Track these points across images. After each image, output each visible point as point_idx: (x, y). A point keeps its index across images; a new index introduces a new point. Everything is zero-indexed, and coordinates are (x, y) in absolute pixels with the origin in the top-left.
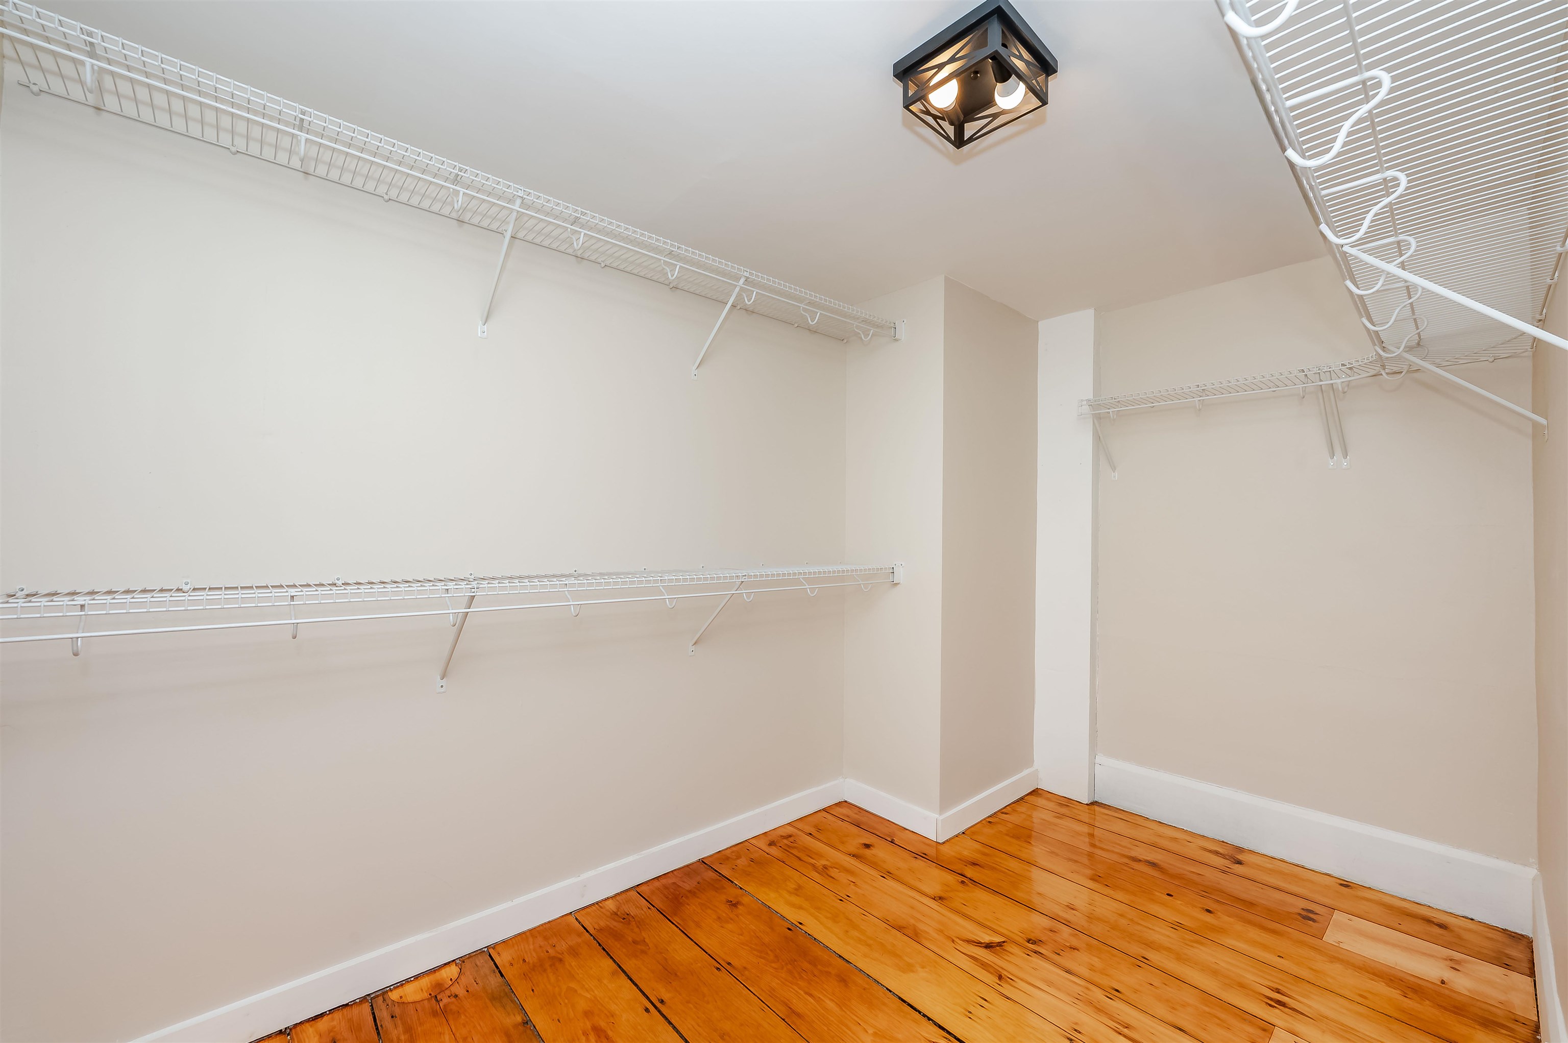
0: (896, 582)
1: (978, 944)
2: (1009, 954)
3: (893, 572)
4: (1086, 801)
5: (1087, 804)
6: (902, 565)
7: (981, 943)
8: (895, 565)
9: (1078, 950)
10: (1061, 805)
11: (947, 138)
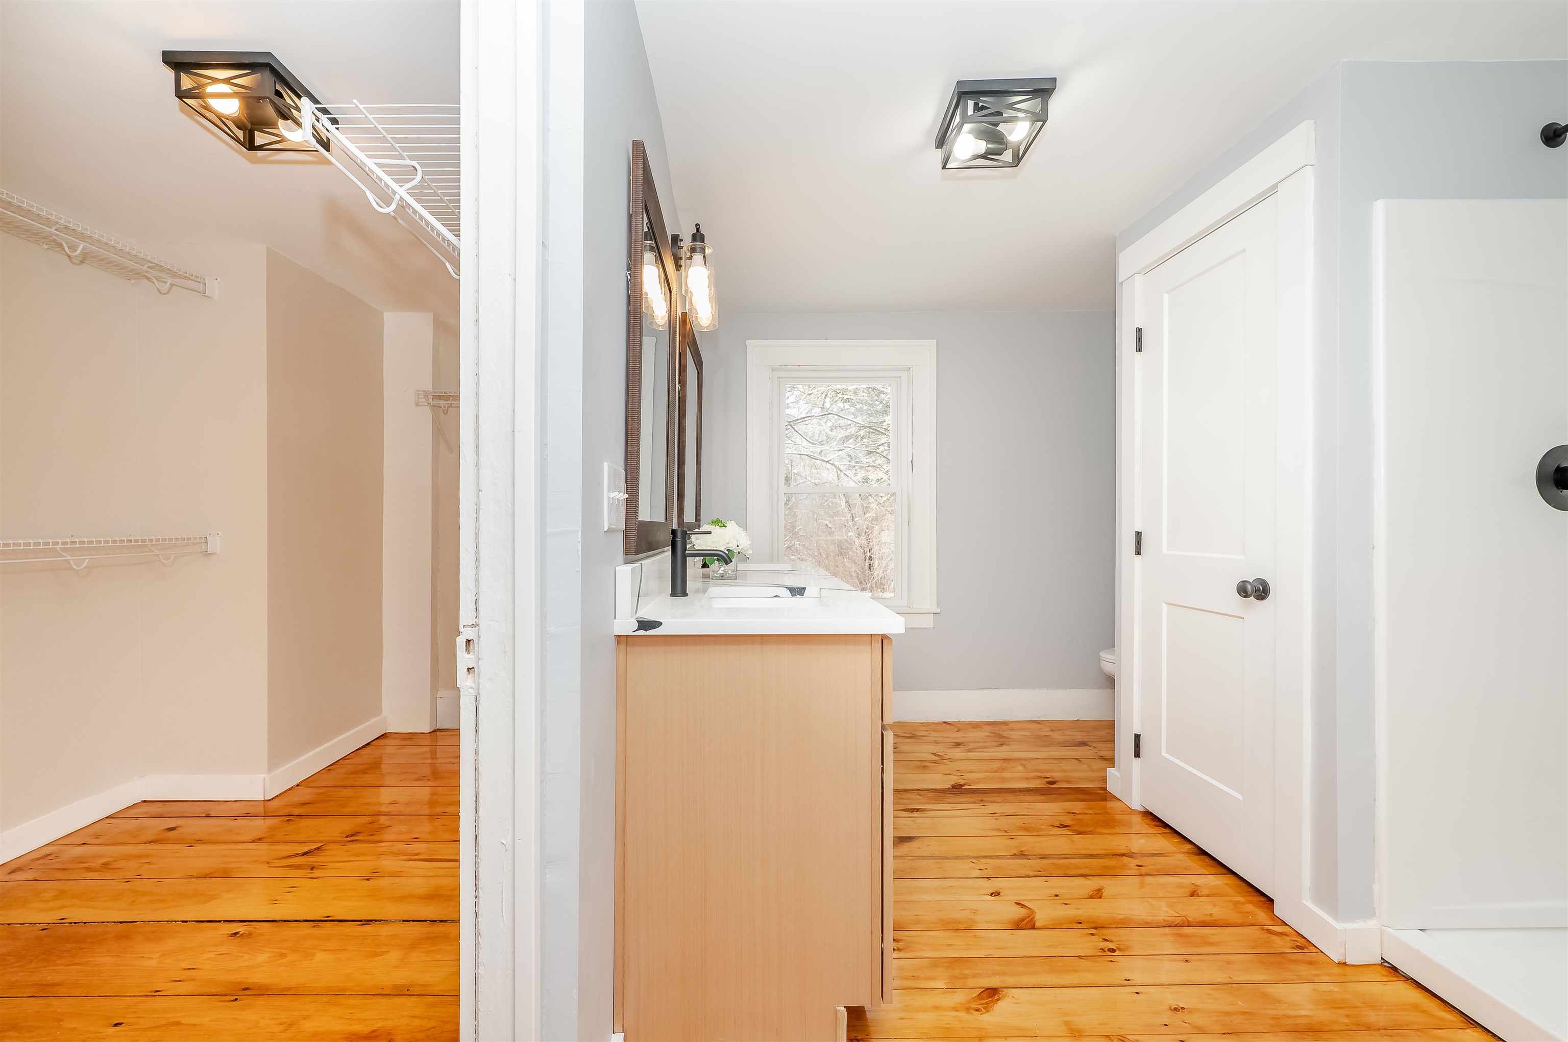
0: (211, 552)
1: (297, 855)
2: (325, 851)
3: (207, 542)
4: (427, 730)
5: (429, 733)
6: (218, 534)
7: (299, 854)
8: (210, 534)
9: (391, 826)
10: (405, 739)
11: (237, 140)
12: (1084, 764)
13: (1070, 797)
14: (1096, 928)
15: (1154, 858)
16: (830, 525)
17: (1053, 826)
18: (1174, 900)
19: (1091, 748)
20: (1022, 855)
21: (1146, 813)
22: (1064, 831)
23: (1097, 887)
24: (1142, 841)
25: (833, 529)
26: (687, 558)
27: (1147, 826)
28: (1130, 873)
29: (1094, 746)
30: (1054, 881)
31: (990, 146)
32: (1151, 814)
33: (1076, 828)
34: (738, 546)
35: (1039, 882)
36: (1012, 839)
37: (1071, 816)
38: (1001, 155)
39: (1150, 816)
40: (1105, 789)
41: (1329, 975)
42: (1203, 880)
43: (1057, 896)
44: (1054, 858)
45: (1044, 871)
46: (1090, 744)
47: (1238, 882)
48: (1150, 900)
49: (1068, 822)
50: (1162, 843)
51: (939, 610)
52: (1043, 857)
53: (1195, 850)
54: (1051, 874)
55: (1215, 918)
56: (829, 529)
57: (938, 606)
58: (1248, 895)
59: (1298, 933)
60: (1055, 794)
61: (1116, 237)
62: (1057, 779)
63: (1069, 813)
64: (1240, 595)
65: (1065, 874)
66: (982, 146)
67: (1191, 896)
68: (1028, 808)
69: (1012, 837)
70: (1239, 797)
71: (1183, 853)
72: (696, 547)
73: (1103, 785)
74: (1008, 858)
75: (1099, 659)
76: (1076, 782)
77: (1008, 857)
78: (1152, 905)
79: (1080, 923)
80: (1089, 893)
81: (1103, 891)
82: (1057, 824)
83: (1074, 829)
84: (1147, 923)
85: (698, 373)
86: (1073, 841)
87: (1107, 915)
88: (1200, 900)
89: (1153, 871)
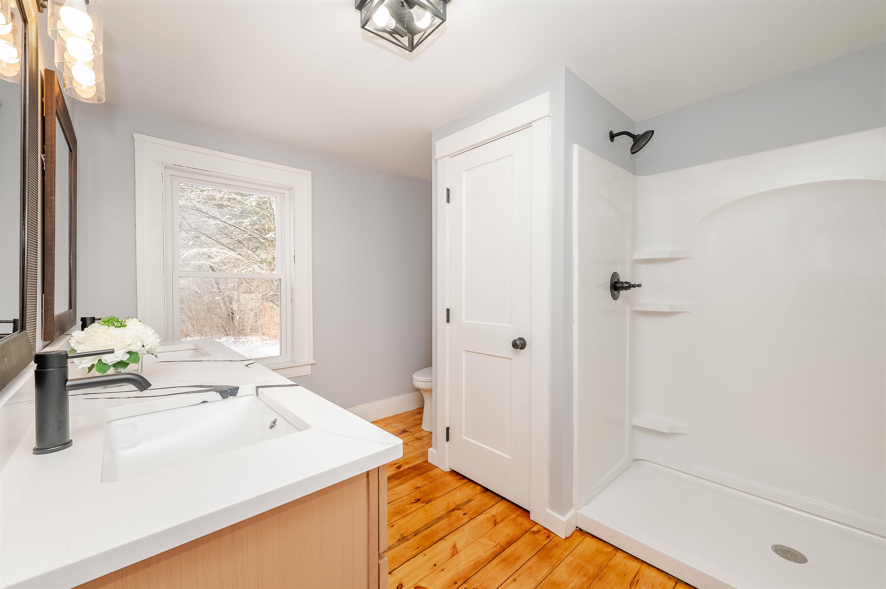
12: (410, 446)
13: (413, 475)
14: (465, 582)
15: (469, 504)
16: (199, 292)
17: (412, 503)
18: (490, 533)
19: (409, 433)
20: (403, 539)
21: (452, 471)
22: (419, 505)
23: (452, 545)
24: (458, 494)
25: (202, 294)
26: (70, 393)
27: (456, 481)
28: (463, 522)
29: (410, 430)
30: (430, 552)
31: (398, 26)
32: (454, 471)
33: (424, 499)
34: (143, 346)
35: (420, 559)
36: (392, 526)
37: (418, 490)
38: (402, 37)
39: (453, 472)
40: (426, 461)
41: (566, 549)
42: (495, 510)
43: (435, 565)
44: (422, 531)
45: (420, 546)
46: (408, 430)
47: (509, 504)
48: (480, 539)
49: (419, 496)
50: (468, 491)
51: (315, 361)
52: (416, 534)
53: (482, 489)
54: (425, 546)
55: (511, 536)
56: (199, 294)
57: (314, 358)
58: (515, 510)
59: (543, 527)
60: (404, 476)
61: (432, 131)
62: (401, 463)
63: (416, 488)
64: (514, 348)
65: (432, 542)
66: (393, 24)
67: (495, 526)
68: (393, 494)
69: (392, 525)
70: (509, 457)
71: (478, 494)
72: (78, 352)
73: (424, 459)
74: (396, 546)
75: (412, 379)
76: (411, 461)
77: (396, 544)
78: (482, 543)
79: (456, 583)
80: (450, 552)
81: (456, 545)
82: (413, 501)
83: (423, 501)
84: (486, 560)
85: (71, 150)
86: (426, 511)
87: (465, 566)
88: (500, 526)
89: (472, 515)
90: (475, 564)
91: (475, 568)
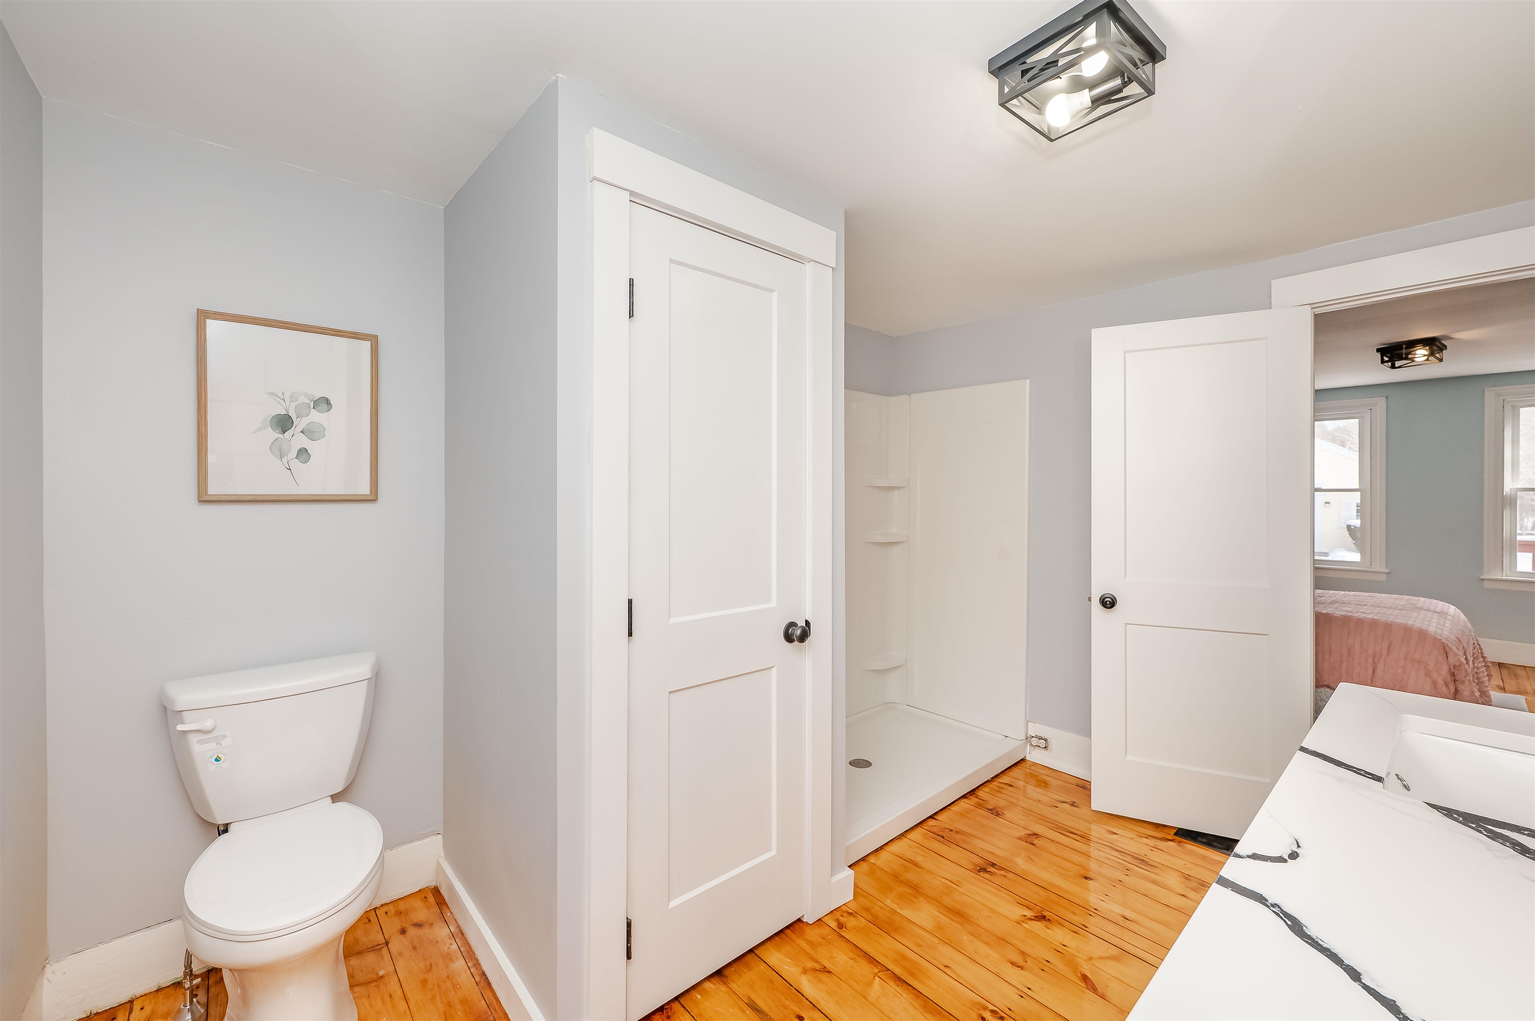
18: (852, 983)
55: (853, 956)
59: (828, 914)
67: (831, 972)
71: (731, 987)
78: (880, 998)
88: (831, 966)
89: (803, 1006)
90: (931, 1013)
91: (939, 1013)
